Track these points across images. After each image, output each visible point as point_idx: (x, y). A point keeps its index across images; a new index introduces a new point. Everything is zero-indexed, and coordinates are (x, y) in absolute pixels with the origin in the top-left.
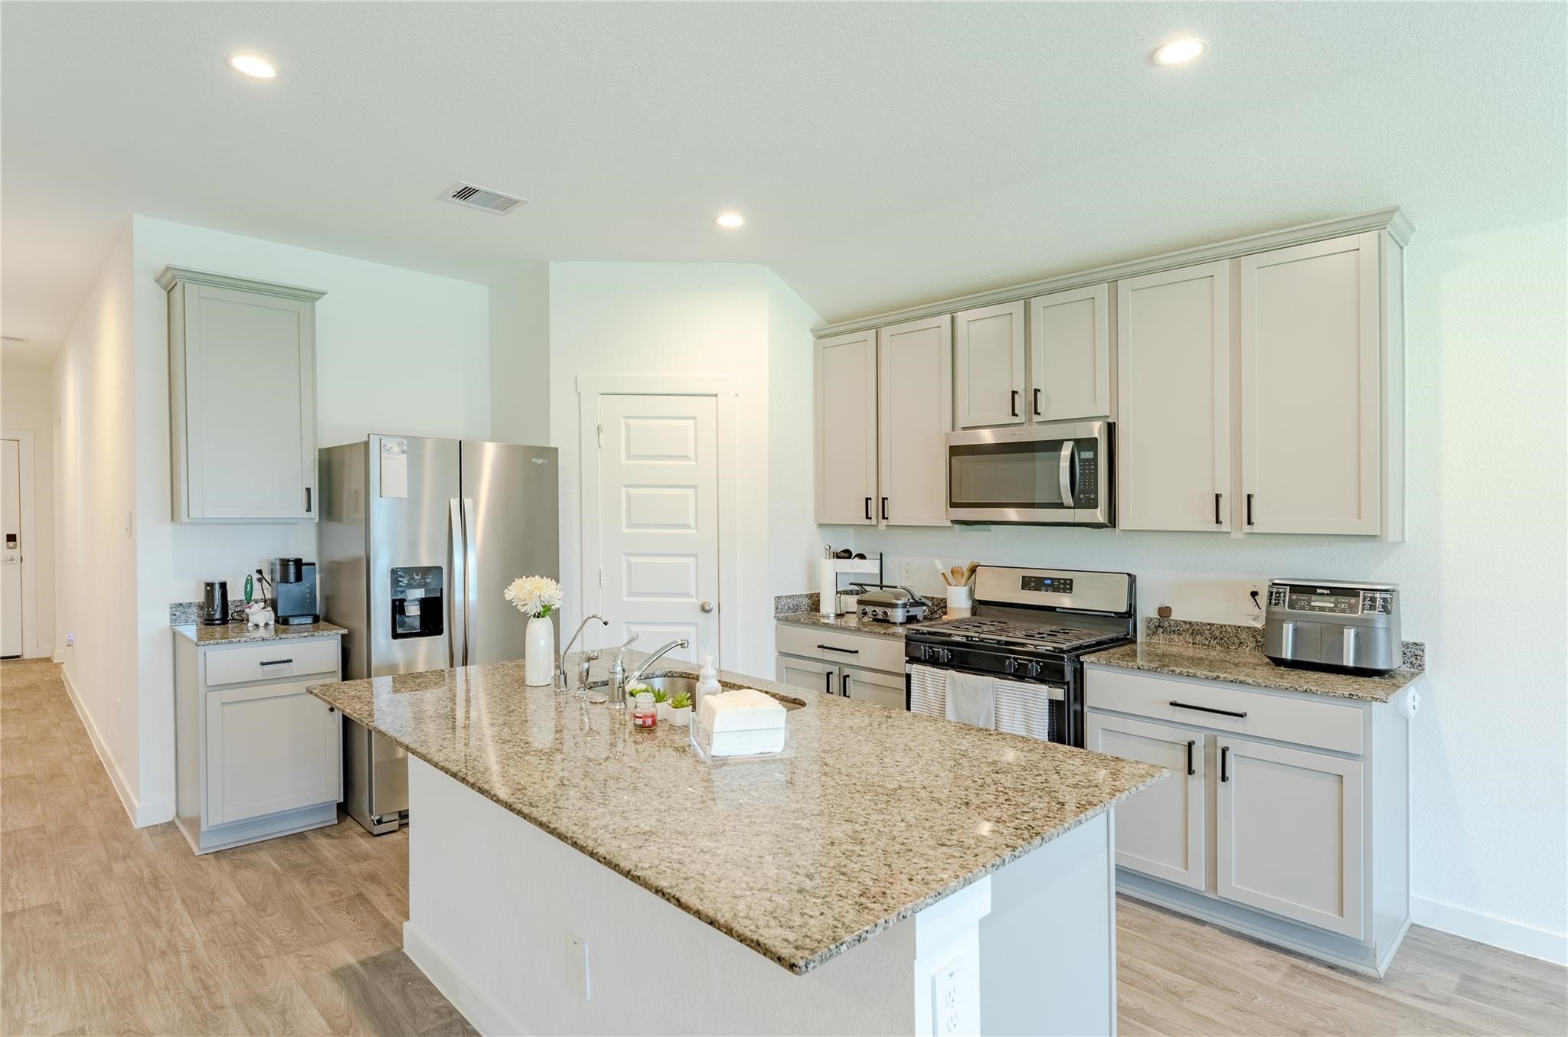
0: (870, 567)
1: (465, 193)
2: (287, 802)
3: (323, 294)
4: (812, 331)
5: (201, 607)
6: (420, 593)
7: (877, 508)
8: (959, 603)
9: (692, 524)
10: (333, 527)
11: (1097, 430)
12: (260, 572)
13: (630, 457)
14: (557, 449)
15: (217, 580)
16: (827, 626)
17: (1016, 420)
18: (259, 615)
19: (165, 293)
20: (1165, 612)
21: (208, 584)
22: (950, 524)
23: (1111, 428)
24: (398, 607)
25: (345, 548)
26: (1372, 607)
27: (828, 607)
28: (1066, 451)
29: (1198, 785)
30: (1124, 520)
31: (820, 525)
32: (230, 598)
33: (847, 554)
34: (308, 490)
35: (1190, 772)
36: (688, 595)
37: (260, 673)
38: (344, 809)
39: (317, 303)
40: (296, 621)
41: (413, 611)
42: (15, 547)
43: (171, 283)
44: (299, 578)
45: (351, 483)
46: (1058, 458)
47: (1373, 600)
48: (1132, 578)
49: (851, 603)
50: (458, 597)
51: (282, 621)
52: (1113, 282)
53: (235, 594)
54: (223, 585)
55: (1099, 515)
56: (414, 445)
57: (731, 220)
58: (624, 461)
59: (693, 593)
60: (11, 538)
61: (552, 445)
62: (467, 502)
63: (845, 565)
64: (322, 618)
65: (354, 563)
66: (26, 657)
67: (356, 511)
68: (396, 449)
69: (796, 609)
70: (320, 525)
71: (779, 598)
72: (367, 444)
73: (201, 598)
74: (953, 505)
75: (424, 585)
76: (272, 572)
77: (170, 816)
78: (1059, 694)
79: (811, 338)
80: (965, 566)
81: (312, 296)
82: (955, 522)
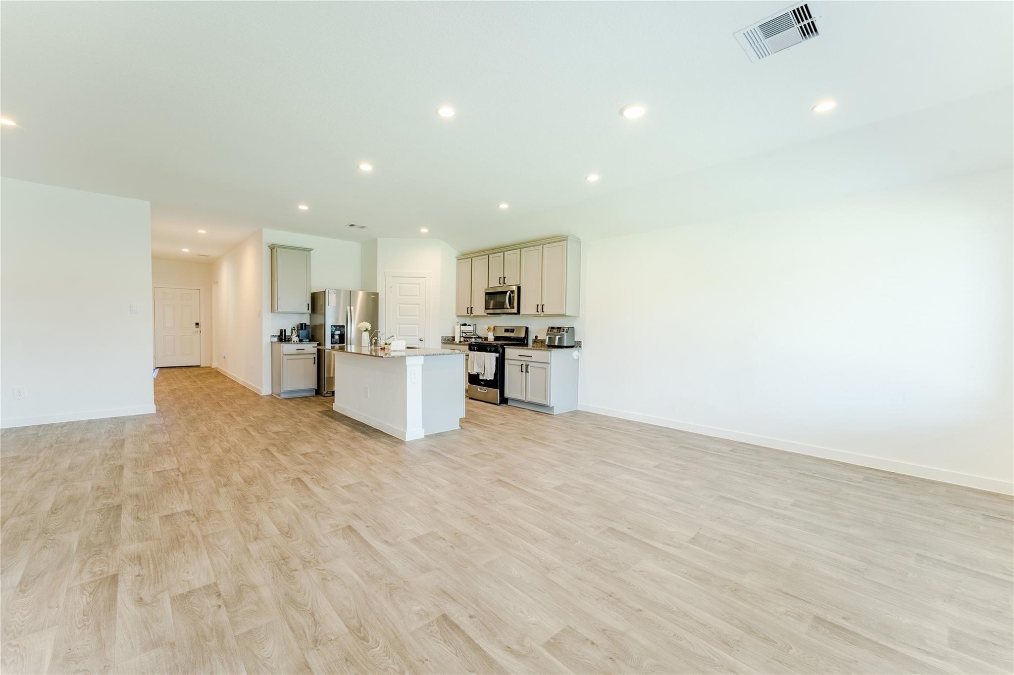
0: (471, 328)
1: (352, 225)
2: (302, 387)
3: (313, 249)
4: (456, 258)
5: (279, 336)
6: (338, 332)
7: (470, 310)
8: (491, 337)
9: (418, 315)
10: (315, 316)
11: (515, 288)
12: (294, 327)
13: (400, 295)
14: (378, 293)
15: (283, 329)
16: (457, 344)
17: (501, 285)
18: (295, 339)
19: (270, 250)
20: (536, 337)
21: (281, 330)
22: (486, 314)
23: (519, 288)
24: (333, 336)
25: (318, 321)
26: (563, 331)
27: (457, 340)
28: (508, 293)
29: (524, 374)
30: (522, 312)
31: (457, 316)
32: (287, 334)
33: (465, 325)
34: (308, 304)
35: (522, 371)
36: (416, 336)
37: (296, 352)
38: (318, 392)
39: (311, 252)
40: (304, 340)
41: (337, 337)
42: (198, 327)
43: (272, 248)
44: (305, 329)
45: (320, 302)
46: (506, 296)
47: (564, 329)
48: (527, 328)
49: (462, 339)
50: (349, 336)
51: (301, 341)
52: (521, 249)
53: (288, 333)
54: (285, 330)
55: (515, 311)
56: (338, 292)
57: (424, 230)
58: (398, 296)
59: (418, 335)
60: (197, 324)
61: (377, 292)
62: (352, 308)
63: (463, 328)
64: (312, 339)
65: (321, 325)
66: (202, 366)
67: (321, 310)
68: (333, 293)
69: (448, 340)
70: (310, 314)
71: (442, 337)
72: (325, 292)
73: (279, 334)
74: (486, 309)
75: (340, 330)
76: (298, 328)
77: (270, 393)
78: (497, 355)
79: (456, 260)
80: (492, 327)
81: (309, 250)
82: (488, 314)
